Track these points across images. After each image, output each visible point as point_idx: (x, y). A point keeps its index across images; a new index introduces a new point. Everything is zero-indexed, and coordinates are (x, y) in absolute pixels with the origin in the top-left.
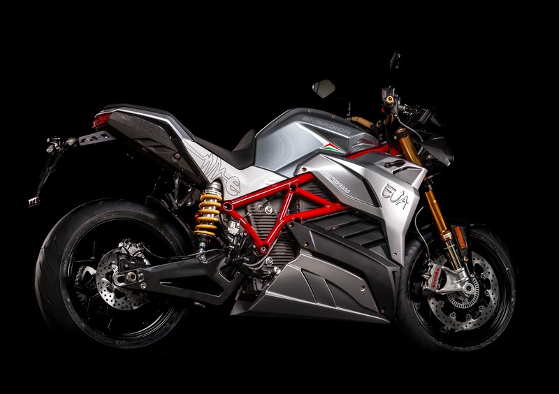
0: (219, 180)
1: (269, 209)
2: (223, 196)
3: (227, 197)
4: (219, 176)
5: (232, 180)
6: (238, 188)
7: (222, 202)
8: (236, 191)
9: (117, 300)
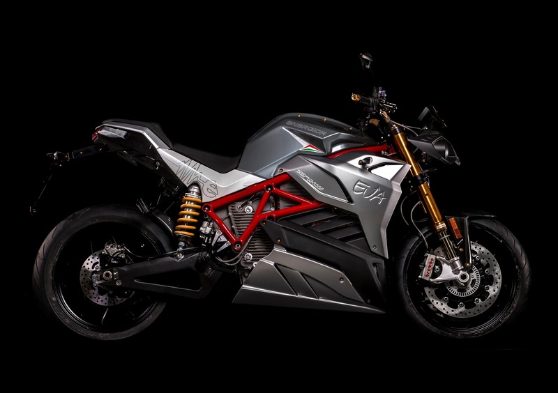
0: (196, 184)
1: (249, 209)
2: (201, 198)
3: (205, 199)
4: (196, 180)
5: (208, 183)
6: (215, 191)
7: (201, 204)
8: (213, 193)
9: (100, 297)
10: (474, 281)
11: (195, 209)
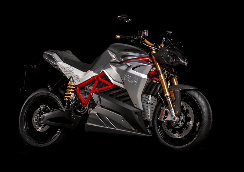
0: (71, 77)
3: (75, 84)
4: (71, 75)
5: (76, 77)
8: (78, 81)
9: (39, 128)
10: (182, 120)
11: (73, 89)
